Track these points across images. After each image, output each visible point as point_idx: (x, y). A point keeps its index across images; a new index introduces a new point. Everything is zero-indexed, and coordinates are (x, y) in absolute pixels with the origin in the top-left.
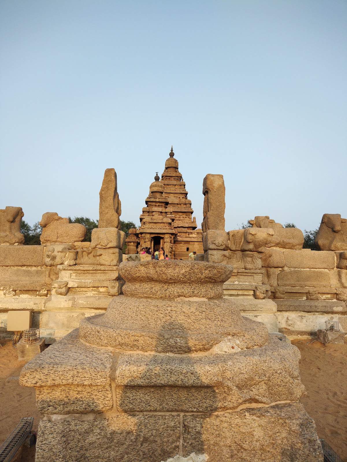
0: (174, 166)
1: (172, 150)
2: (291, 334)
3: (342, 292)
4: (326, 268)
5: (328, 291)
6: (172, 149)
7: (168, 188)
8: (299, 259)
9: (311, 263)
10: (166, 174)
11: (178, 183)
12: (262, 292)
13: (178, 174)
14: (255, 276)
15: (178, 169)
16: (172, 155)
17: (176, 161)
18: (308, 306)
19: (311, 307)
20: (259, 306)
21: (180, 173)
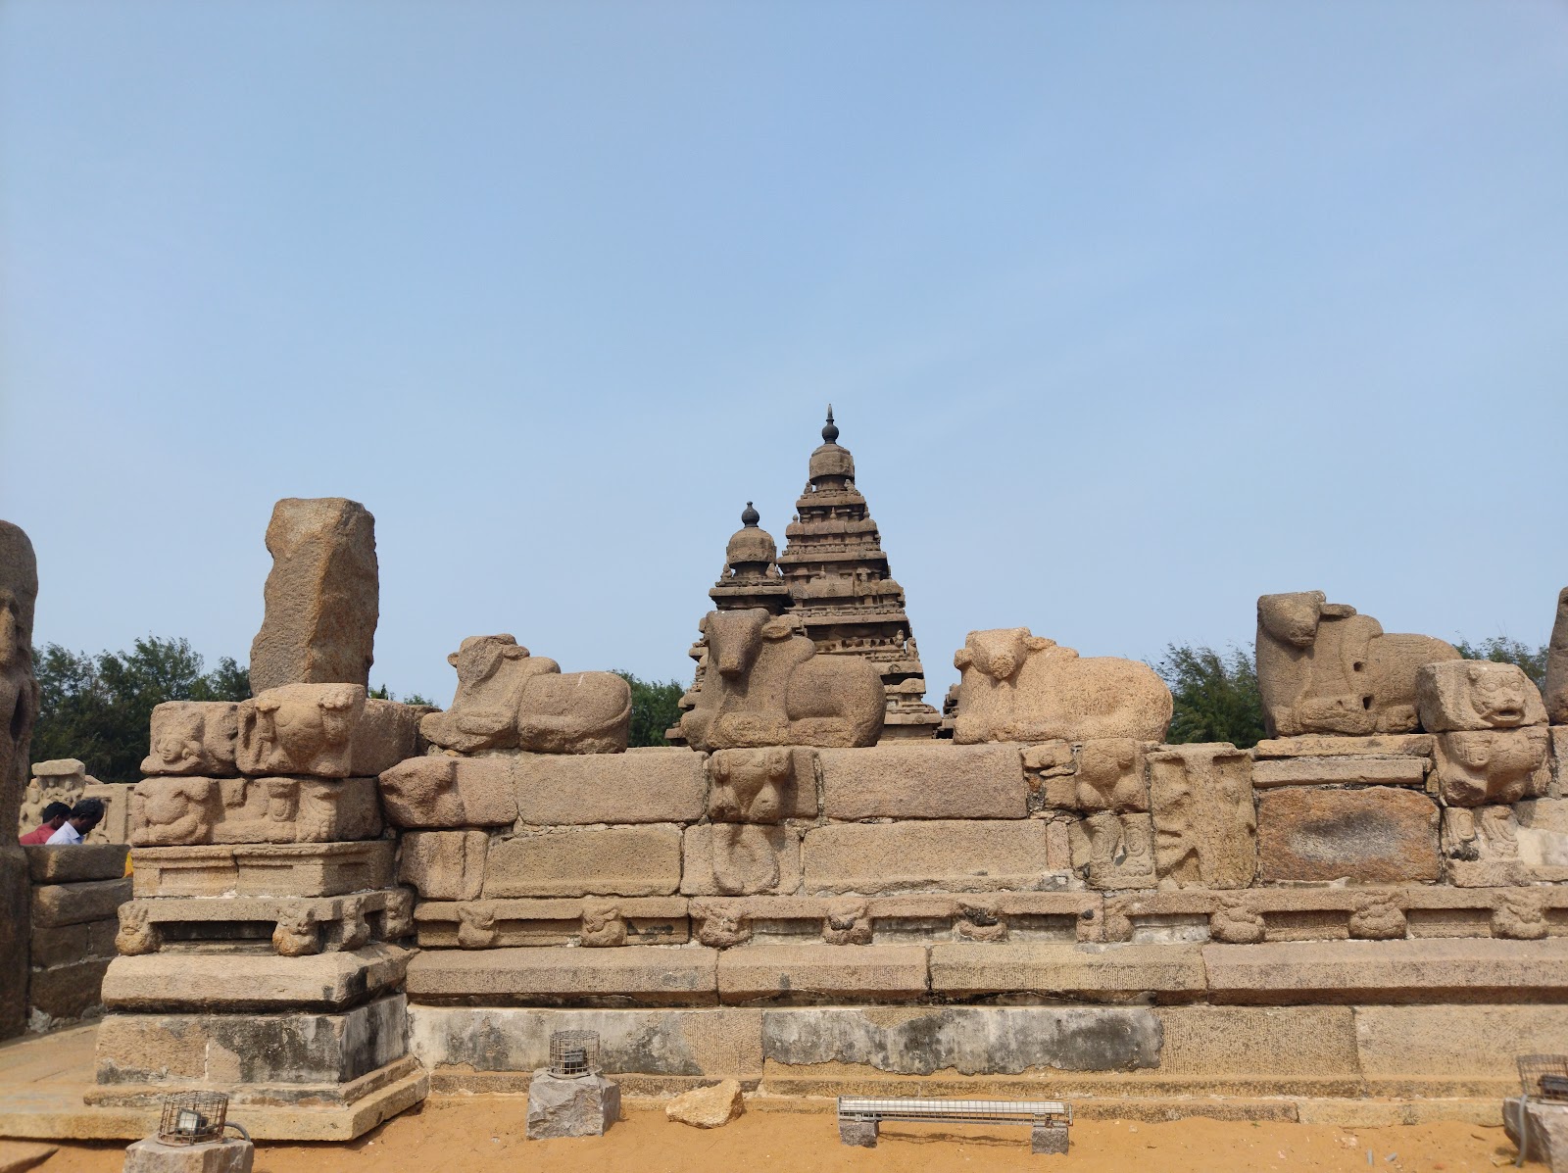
0: (838, 471)
1: (831, 420)
2: (489, 1088)
3: (708, 913)
4: (667, 817)
5: (658, 909)
6: (830, 415)
7: (818, 547)
8: (568, 789)
9: (611, 802)
10: (812, 501)
11: (854, 526)
12: (294, 927)
13: (851, 499)
14: (298, 866)
15: (852, 479)
16: (831, 435)
17: (844, 455)
18: (566, 971)
19: (575, 973)
20: (273, 982)
21: (858, 494)
